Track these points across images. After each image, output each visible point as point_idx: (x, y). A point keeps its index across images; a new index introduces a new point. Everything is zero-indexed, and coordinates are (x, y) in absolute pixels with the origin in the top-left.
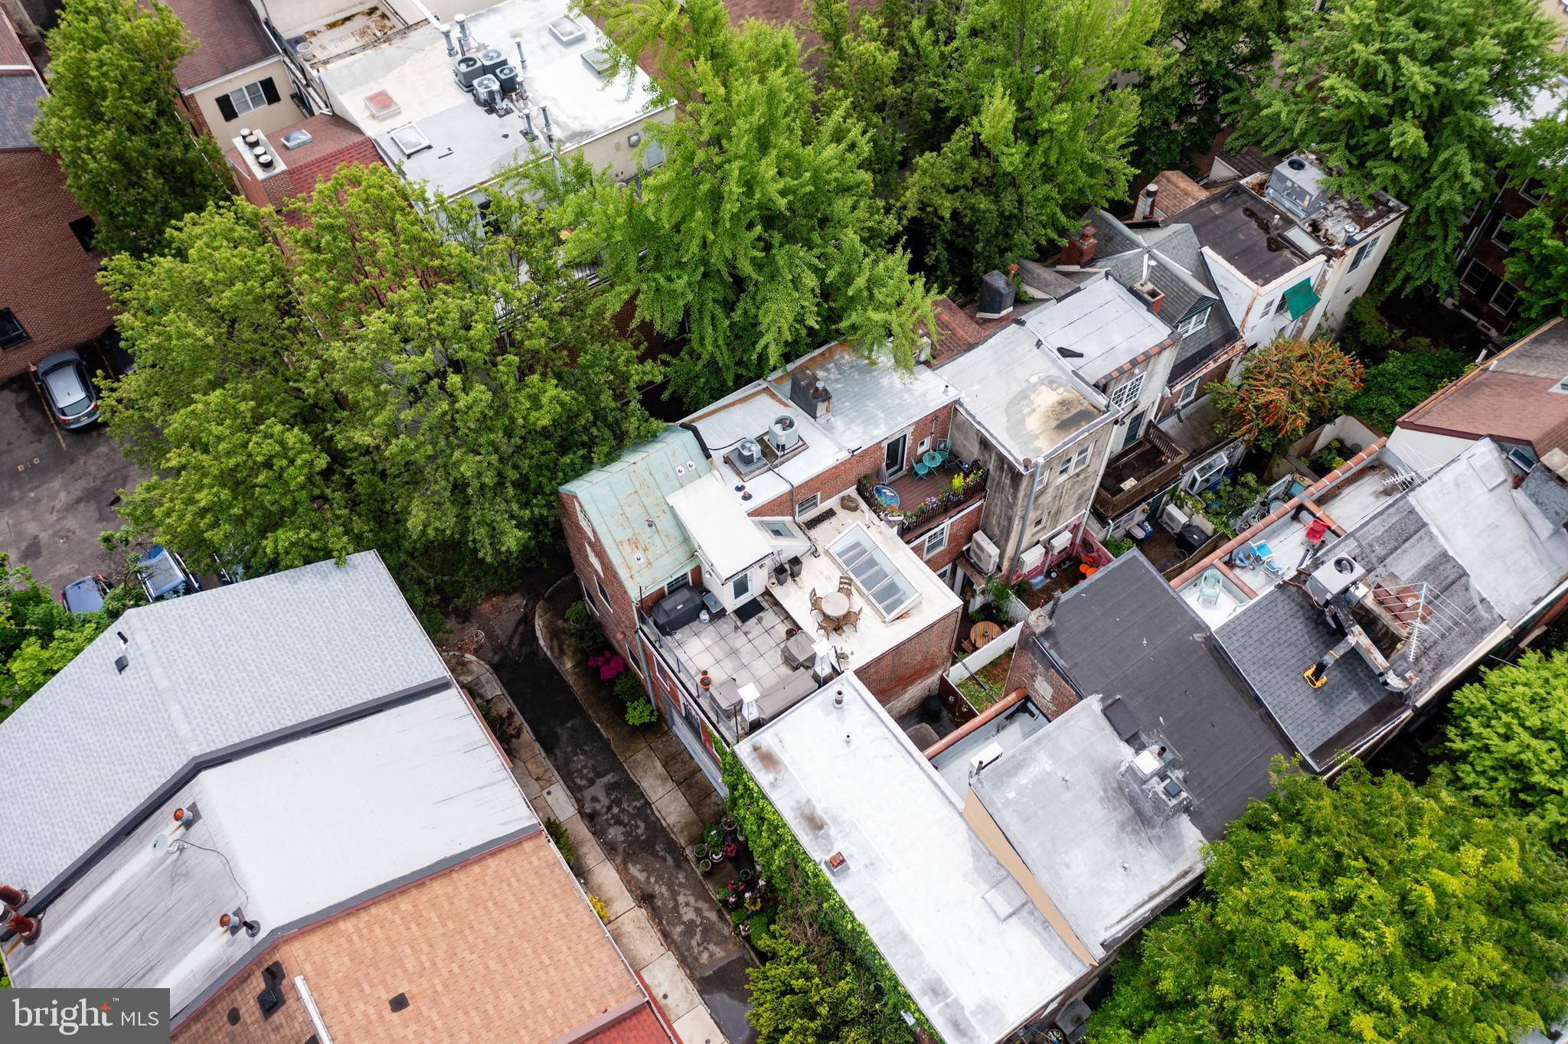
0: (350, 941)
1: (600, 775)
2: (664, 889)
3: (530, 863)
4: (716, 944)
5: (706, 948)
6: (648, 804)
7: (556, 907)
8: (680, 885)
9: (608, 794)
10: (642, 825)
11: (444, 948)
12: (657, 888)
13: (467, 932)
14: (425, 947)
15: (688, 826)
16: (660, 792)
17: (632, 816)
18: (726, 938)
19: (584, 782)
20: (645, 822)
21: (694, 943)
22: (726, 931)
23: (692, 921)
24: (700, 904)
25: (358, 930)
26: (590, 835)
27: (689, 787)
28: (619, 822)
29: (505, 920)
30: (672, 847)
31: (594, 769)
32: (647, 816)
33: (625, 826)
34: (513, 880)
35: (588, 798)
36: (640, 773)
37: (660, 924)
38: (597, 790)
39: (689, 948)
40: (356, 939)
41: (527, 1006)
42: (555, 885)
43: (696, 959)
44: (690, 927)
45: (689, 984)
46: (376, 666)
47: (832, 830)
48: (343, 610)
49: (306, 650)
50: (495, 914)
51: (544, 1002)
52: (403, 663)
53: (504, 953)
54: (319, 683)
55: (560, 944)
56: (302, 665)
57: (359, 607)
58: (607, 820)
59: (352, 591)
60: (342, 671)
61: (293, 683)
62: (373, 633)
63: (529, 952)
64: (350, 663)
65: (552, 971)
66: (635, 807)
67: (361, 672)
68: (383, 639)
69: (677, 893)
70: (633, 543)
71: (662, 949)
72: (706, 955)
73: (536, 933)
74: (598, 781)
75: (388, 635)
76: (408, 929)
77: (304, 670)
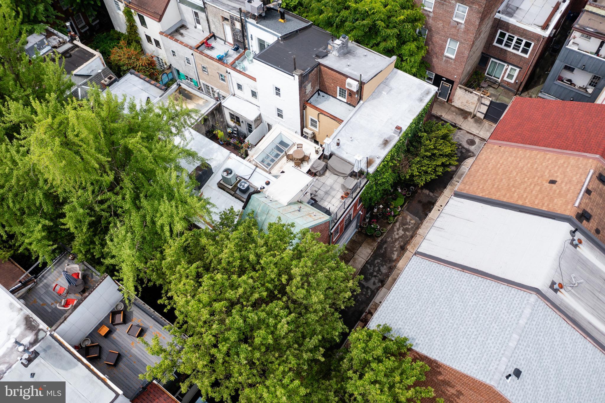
0: (548, 205)
2: (396, 244)
3: (469, 188)
4: (406, 220)
5: (410, 222)
6: (367, 262)
7: (478, 174)
8: (392, 239)
9: (370, 279)
10: (376, 261)
11: (522, 186)
12: (397, 246)
13: (511, 185)
14: (528, 189)
15: (369, 244)
16: (360, 259)
17: (375, 267)
18: (403, 217)
19: (369, 291)
20: (374, 260)
21: (410, 227)
22: (400, 218)
23: (403, 230)
24: (395, 230)
25: (542, 207)
26: (390, 278)
27: (354, 249)
28: (379, 270)
29: (496, 180)
30: (379, 247)
32: (372, 261)
33: (379, 268)
34: (481, 187)
35: (375, 286)
37: (409, 240)
38: (370, 284)
39: (412, 227)
40: (546, 204)
41: (518, 160)
42: (471, 179)
43: (415, 224)
44: (405, 230)
45: (424, 223)
46: (431, 280)
47: (386, 137)
48: (412, 312)
49: (446, 306)
50: (497, 184)
51: (513, 158)
52: (421, 273)
53: (508, 174)
54: (458, 290)
55: (490, 166)
56: (455, 302)
57: (406, 307)
58: (380, 275)
59: (398, 317)
60: (444, 288)
61: (467, 297)
62: (414, 293)
63: (501, 170)
64: (438, 288)
65: (501, 162)
66: (370, 267)
67: (438, 282)
68: (414, 288)
69: (396, 239)
70: (310, 216)
71: (418, 236)
72: (412, 222)
73: (492, 172)
74: (366, 286)
75: (411, 288)
76: (527, 197)
77: (457, 299)
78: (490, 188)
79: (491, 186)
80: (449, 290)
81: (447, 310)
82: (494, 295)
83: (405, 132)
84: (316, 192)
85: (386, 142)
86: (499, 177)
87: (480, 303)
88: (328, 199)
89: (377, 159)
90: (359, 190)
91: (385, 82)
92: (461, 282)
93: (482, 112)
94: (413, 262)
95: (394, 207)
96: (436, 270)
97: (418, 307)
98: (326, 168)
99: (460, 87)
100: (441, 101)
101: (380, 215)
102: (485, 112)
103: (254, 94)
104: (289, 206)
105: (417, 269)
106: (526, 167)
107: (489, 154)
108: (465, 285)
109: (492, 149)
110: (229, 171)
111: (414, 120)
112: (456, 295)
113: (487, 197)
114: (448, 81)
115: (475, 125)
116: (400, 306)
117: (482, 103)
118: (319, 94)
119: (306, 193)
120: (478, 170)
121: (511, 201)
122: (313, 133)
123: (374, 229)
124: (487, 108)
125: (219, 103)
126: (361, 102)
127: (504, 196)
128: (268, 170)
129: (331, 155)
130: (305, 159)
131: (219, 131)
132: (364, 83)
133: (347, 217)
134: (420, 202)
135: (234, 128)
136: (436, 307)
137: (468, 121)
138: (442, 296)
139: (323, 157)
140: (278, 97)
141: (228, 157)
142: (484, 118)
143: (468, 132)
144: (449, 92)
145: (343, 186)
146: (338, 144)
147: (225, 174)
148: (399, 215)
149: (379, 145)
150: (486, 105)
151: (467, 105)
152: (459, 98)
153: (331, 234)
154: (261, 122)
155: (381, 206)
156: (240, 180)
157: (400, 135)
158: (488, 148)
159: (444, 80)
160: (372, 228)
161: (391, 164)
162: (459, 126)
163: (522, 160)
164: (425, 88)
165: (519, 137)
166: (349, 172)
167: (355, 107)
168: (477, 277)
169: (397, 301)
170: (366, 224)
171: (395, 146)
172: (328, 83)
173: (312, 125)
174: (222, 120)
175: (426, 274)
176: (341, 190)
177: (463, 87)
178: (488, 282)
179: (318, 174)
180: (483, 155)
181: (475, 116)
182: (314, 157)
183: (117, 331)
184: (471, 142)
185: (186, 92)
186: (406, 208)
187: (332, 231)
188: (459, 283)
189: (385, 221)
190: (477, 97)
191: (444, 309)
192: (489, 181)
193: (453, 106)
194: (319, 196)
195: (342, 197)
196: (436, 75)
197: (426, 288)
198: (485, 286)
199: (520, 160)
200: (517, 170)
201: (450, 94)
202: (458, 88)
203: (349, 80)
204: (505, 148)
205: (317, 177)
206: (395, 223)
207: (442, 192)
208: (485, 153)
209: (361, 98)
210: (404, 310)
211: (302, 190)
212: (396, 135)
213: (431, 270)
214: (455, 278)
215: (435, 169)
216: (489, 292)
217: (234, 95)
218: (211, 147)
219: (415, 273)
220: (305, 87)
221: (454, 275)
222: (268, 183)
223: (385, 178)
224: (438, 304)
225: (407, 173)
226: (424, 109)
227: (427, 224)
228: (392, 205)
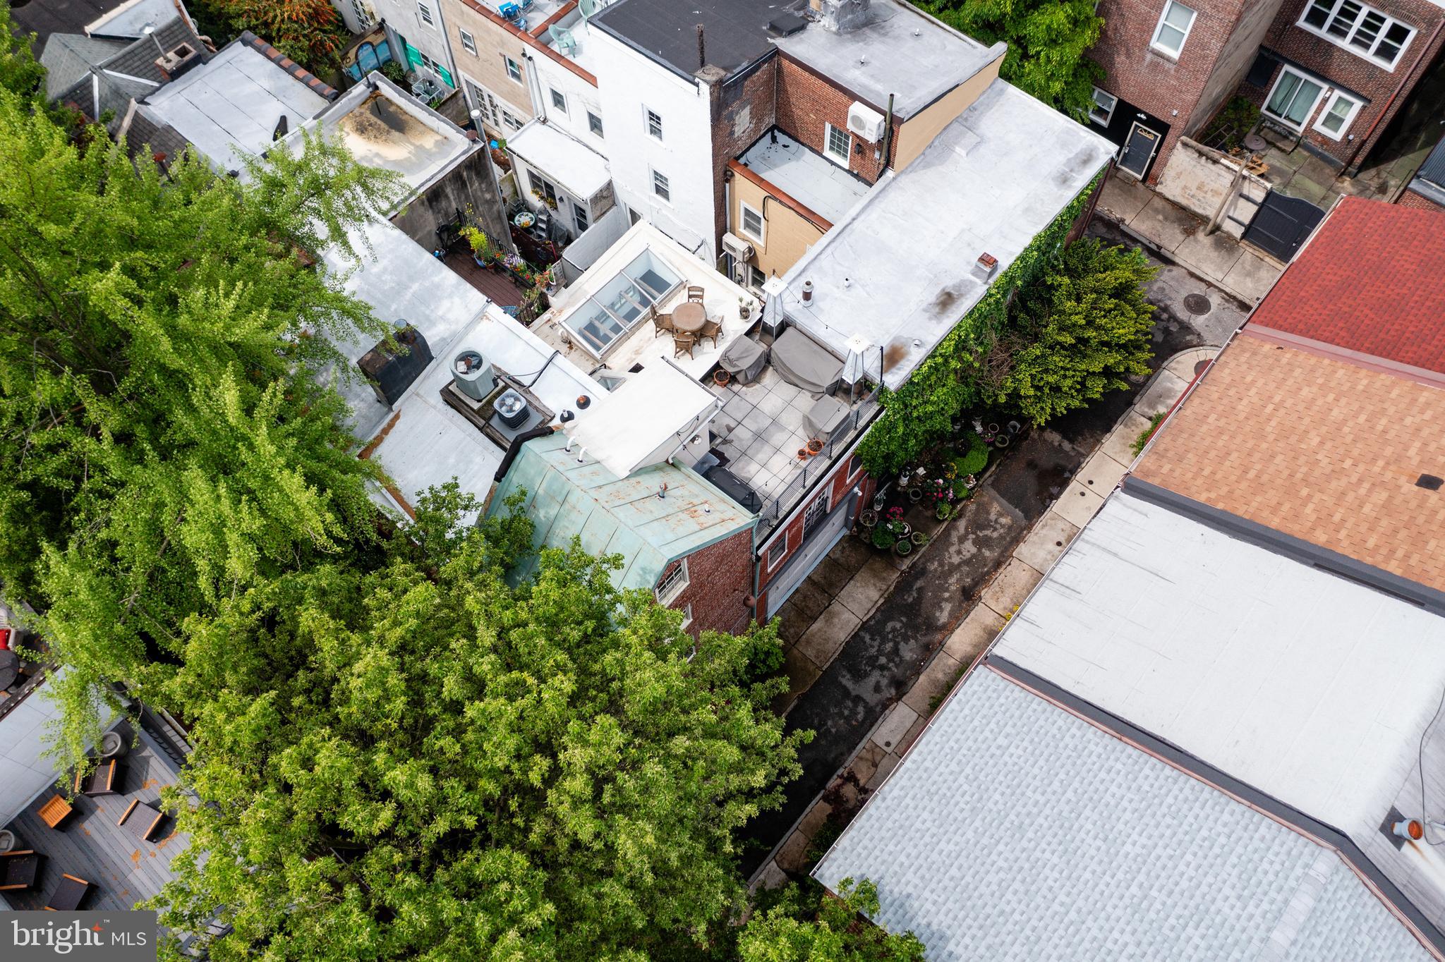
0: (1406, 557)
1: (846, 693)
2: (952, 580)
3: (1172, 470)
4: (988, 513)
5: (996, 521)
6: (864, 626)
7: (1204, 428)
8: (941, 565)
9: (867, 675)
10: (889, 626)
11: (1334, 484)
12: (953, 588)
13: (1299, 476)
14: (1350, 497)
15: (875, 574)
16: (846, 616)
17: (884, 640)
18: (978, 505)
19: (861, 709)
20: (884, 622)
21: (995, 535)
22: (972, 507)
23: (974, 543)
24: (954, 539)
26: (922, 678)
27: (831, 585)
28: (896, 651)
29: (1257, 456)
30: (904, 585)
31: (838, 704)
32: (877, 622)
33: (896, 644)
35: (878, 696)
36: (830, 646)
37: (989, 573)
38: (865, 689)
39: (1002, 537)
40: (1399, 554)
41: (1331, 397)
42: (1180, 441)
43: (1010, 528)
44: (981, 543)
45: (1038, 527)
46: (1020, 752)
47: (948, 283)
48: (951, 847)
49: (1054, 846)
50: (1258, 467)
51: (1315, 389)
52: (992, 725)
53: (1293, 439)
54: (1096, 797)
55: (1243, 407)
56: (1082, 834)
57: (934, 830)
58: (897, 666)
59: (908, 856)
60: (1056, 784)
61: (1120, 826)
62: (965, 787)
63: (1273, 423)
64: (1037, 783)
65: (1277, 399)
66: (872, 639)
67: (1041, 762)
68: (968, 770)
69: (951, 564)
70: (693, 514)
71: (1015, 562)
72: (1003, 520)
73: (1248, 429)
74: (854, 693)
75: (957, 769)
76: (1343, 520)
77: (1089, 826)
78: (1233, 478)
79: (1238, 472)
80: (1070, 794)
81: (1055, 859)
82: (1204, 833)
83: (1006, 274)
84: (730, 430)
85: (947, 300)
86: (1264, 446)
87: (1159, 851)
88: (761, 457)
89: (913, 350)
90: (852, 434)
91: (966, 120)
92: (1109, 771)
93: (1240, 219)
94: (975, 687)
95: (957, 476)
96: (1041, 722)
97: (970, 834)
98: (766, 361)
99: (1185, 145)
100: (1128, 177)
101: (915, 494)
102: (1247, 222)
103: (595, 124)
104: (633, 480)
105: (984, 711)
106: (1350, 423)
107: (1245, 367)
108: (1120, 786)
109: (1254, 353)
110: (471, 360)
111: (1035, 239)
112: (1087, 812)
113: (1220, 506)
114: (1154, 123)
115: (1214, 254)
116: (918, 825)
117: (1241, 196)
118: (774, 140)
119: (693, 440)
120: (1206, 417)
121: (1296, 530)
122: (750, 250)
123: (894, 535)
124: (1253, 209)
125: (477, 147)
126: (890, 174)
127: (1275, 510)
128: (597, 355)
129: (784, 326)
130: (707, 332)
131: (475, 230)
132: (901, 121)
133: (814, 506)
134: (1031, 465)
135: (541, 213)
136: (1024, 843)
137: (1196, 241)
138: (1047, 811)
139: (759, 330)
140: (654, 138)
141: (482, 316)
142: (1244, 236)
143: (1192, 275)
144: (1153, 154)
145: (808, 423)
146: (807, 296)
147: (462, 366)
148: (969, 497)
149: (924, 305)
150: (1254, 202)
151: (1200, 195)
152: (1179, 175)
153: (758, 558)
154: (614, 204)
155: (921, 471)
156: (506, 387)
157: (991, 281)
158: (1244, 351)
159: (1140, 120)
160: (886, 531)
161: (954, 364)
162: (1169, 255)
163: (1343, 401)
164: (1081, 146)
165: (1341, 325)
166: (828, 381)
167: (870, 185)
168: (1159, 765)
169: (912, 805)
170: (872, 520)
171: (971, 313)
172: (801, 109)
173: (747, 225)
174: (488, 196)
175: (1008, 729)
176: (801, 432)
177: (1194, 143)
178: (1191, 784)
179: (740, 377)
180: (1227, 371)
181: (1217, 228)
182: (735, 327)
183: (98, 812)
184: (1197, 303)
185: (392, 109)
186: (989, 481)
187: (760, 552)
188: (1103, 775)
189: (929, 513)
190: (1229, 178)
191: (1047, 855)
192: (1234, 455)
193: (1160, 195)
194: (736, 443)
195: (802, 454)
196: (1121, 103)
197: (1001, 778)
198: (1181, 797)
199: (1336, 400)
200: (1324, 429)
201: (1154, 159)
202: (1179, 145)
203: (856, 109)
204: (1296, 355)
205: (736, 387)
206: (954, 520)
207: (1098, 441)
208: (1233, 364)
209: (888, 163)
210: (927, 839)
211: (678, 434)
212: (979, 282)
213: (1024, 719)
214: (1094, 758)
215: (1083, 384)
216: (1191, 819)
217: (544, 122)
218: (436, 279)
219: (976, 723)
220: (731, 118)
221: (1092, 746)
222: (584, 403)
223: (933, 403)
224: (1030, 834)
225: (1002, 387)
226: (1070, 208)
227: (1044, 532)
228: (952, 470)
